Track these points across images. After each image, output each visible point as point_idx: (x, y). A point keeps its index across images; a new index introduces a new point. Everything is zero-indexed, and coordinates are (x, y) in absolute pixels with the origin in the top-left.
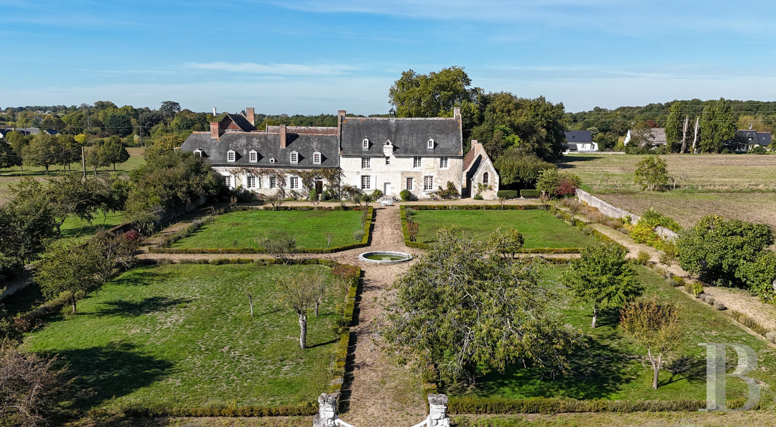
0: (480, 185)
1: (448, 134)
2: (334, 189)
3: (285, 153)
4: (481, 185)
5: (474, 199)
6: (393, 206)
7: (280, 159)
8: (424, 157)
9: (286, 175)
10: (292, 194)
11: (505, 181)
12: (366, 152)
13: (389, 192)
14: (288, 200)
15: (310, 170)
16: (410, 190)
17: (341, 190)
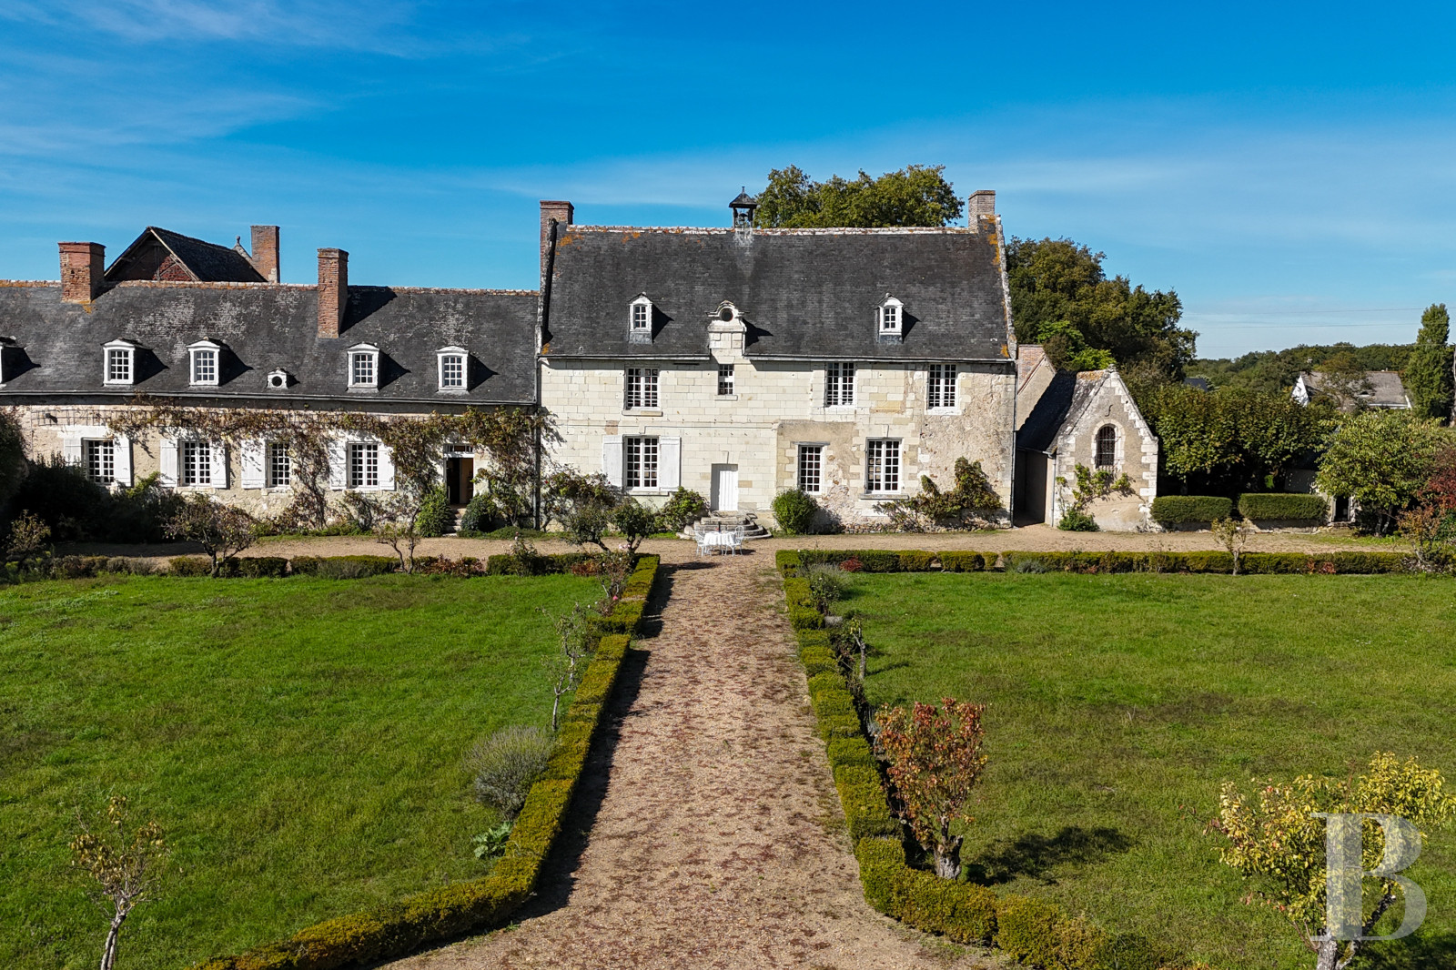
0: (1083, 474)
1: (953, 285)
2: (518, 489)
3: (333, 354)
4: (1087, 474)
5: (1065, 526)
6: (747, 552)
7: (312, 373)
8: (864, 365)
9: (332, 433)
10: (353, 510)
11: (1183, 460)
12: (641, 348)
13: (730, 501)
14: (334, 532)
15: (422, 418)
16: (813, 494)
17: (544, 491)
